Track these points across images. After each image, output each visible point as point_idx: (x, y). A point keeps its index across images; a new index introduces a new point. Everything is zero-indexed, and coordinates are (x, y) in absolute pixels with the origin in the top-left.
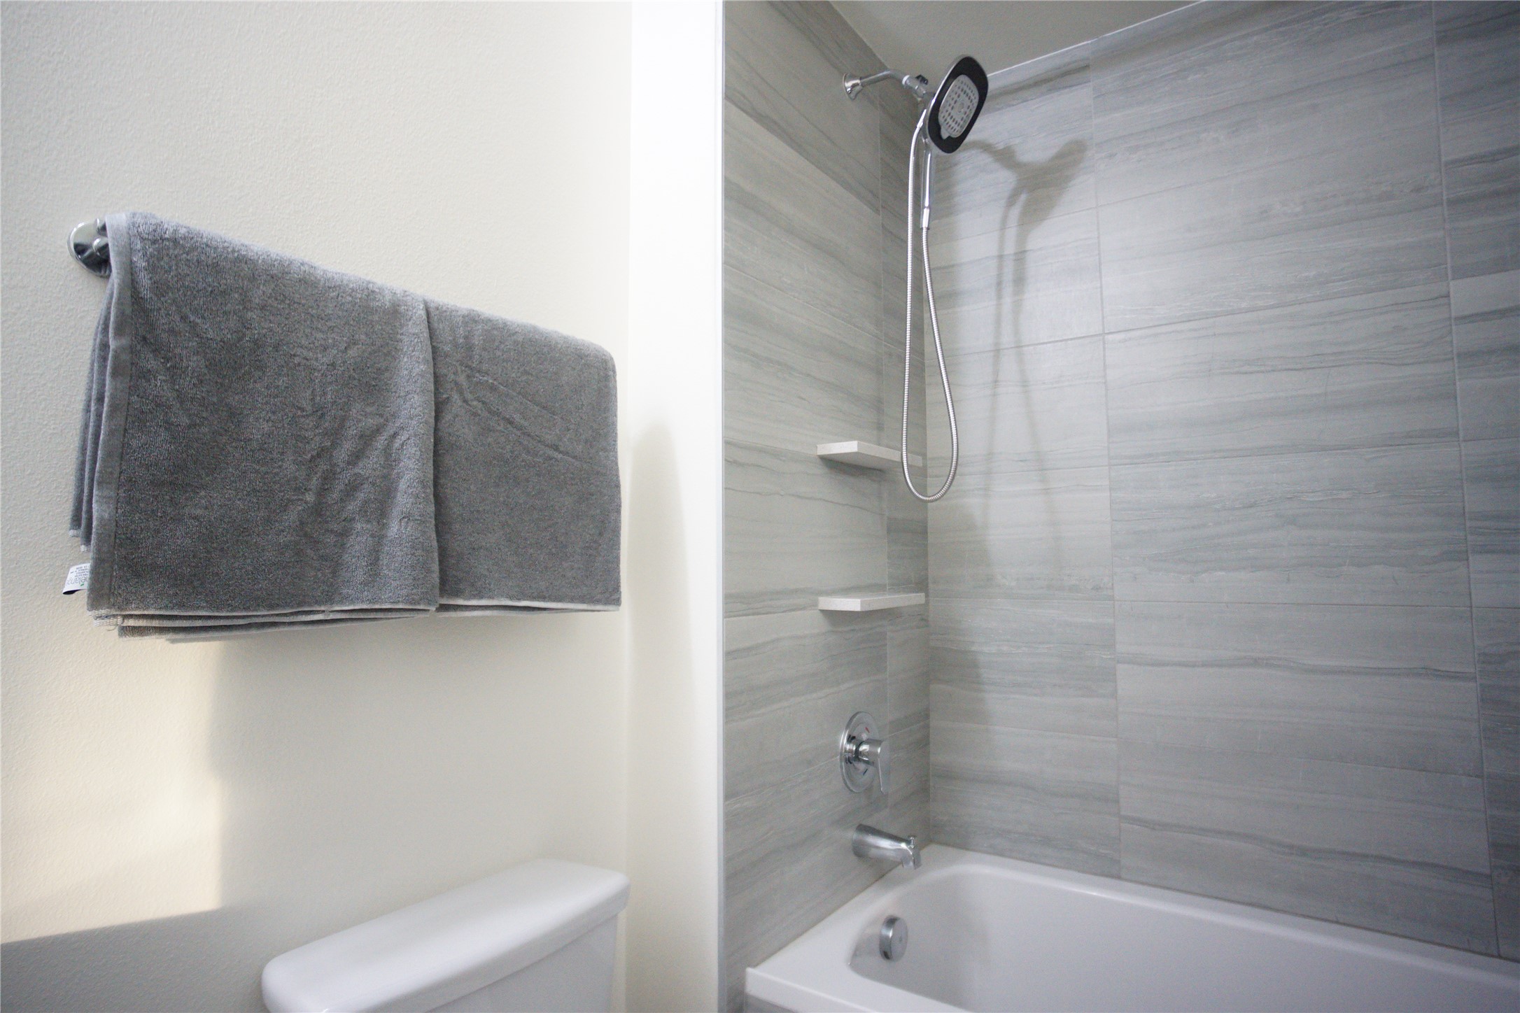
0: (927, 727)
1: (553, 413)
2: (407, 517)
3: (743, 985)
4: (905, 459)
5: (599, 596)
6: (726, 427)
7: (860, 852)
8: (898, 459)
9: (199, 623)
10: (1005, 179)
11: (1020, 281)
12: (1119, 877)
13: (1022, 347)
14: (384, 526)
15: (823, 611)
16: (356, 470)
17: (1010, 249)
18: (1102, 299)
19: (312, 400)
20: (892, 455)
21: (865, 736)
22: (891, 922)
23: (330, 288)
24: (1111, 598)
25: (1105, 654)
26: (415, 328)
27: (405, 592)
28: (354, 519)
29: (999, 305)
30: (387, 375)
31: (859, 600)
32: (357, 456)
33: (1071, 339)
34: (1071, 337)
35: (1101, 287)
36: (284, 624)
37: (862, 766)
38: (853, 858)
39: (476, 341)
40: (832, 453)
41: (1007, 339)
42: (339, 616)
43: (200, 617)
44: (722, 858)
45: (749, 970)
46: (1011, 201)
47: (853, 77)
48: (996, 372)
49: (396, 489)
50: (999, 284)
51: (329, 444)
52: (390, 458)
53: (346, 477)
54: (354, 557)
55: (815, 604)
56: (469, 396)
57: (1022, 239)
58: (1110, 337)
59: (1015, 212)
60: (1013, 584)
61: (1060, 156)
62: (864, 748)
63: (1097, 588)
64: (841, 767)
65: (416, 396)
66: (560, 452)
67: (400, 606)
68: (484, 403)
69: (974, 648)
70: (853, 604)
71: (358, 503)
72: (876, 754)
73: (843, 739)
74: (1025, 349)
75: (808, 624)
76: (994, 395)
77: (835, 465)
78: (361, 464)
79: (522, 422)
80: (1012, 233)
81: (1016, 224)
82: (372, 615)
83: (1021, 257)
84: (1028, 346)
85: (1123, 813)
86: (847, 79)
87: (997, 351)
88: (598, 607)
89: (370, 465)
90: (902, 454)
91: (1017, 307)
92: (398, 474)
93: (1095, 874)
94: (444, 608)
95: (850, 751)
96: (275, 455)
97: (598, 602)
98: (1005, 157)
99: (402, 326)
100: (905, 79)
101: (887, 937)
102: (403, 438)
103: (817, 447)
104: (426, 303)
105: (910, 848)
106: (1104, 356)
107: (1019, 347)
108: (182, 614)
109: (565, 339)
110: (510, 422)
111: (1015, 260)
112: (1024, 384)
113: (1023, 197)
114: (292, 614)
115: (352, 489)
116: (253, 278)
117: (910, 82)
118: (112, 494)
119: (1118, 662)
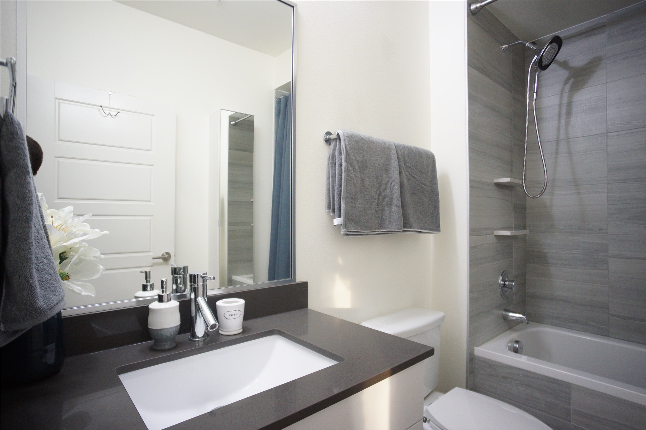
0: (525, 279)
1: (423, 174)
2: (396, 206)
3: (473, 352)
4: (524, 183)
5: (435, 229)
6: (470, 175)
7: (505, 319)
8: (521, 183)
9: (358, 233)
10: (564, 74)
11: (569, 113)
12: (609, 336)
13: (569, 139)
14: (391, 208)
15: (495, 235)
16: (385, 193)
17: (565, 101)
18: (607, 119)
19: (376, 174)
20: (519, 182)
21: (507, 279)
22: (517, 342)
23: (377, 143)
24: (607, 233)
25: (603, 254)
26: (394, 152)
27: (397, 226)
28: (385, 206)
29: (559, 123)
30: (389, 166)
31: (510, 232)
32: (385, 189)
33: (591, 135)
34: (592, 134)
35: (607, 115)
36: (371, 234)
37: (506, 289)
38: (503, 320)
39: (406, 154)
40: (499, 182)
41: (562, 136)
42: (382, 233)
43: (359, 232)
44: (468, 311)
45: (476, 348)
46: (566, 82)
47: (505, 44)
48: (557, 149)
49: (393, 198)
50: (560, 115)
51: (379, 186)
52: (391, 190)
53: (383, 195)
54: (386, 217)
55: (493, 233)
56: (405, 171)
57: (570, 97)
58: (610, 134)
59: (568, 86)
60: (563, 227)
61: (588, 64)
62: (507, 283)
63: (600, 230)
64: (500, 289)
65: (396, 172)
66: (425, 185)
67: (396, 230)
68: (408, 172)
69: (545, 251)
70: (508, 233)
71: (386, 202)
72: (512, 285)
73: (500, 279)
74: (570, 139)
75: (491, 239)
76: (556, 158)
77: (499, 186)
78: (386, 191)
79: (416, 177)
80: (566, 95)
81: (568, 91)
82: (389, 233)
83: (570, 104)
84: (572, 138)
85: (610, 312)
86: (502, 45)
87: (558, 141)
88: (435, 232)
89: (388, 192)
90: (523, 181)
91: (567, 124)
92: (393, 194)
93: (596, 334)
94: (404, 231)
95: (502, 284)
96: (370, 190)
97: (435, 230)
98: (564, 65)
99: (391, 151)
100: (527, 44)
101: (516, 347)
102: (394, 184)
103: (493, 180)
104: (395, 144)
105: (525, 317)
106: (607, 142)
107: (567, 139)
108: (357, 231)
109: (424, 150)
110: (414, 177)
111: (568, 105)
112: (570, 153)
113: (572, 80)
114: (372, 232)
115: (384, 198)
116: (364, 143)
117: (529, 45)
118: (345, 201)
119: (609, 257)
